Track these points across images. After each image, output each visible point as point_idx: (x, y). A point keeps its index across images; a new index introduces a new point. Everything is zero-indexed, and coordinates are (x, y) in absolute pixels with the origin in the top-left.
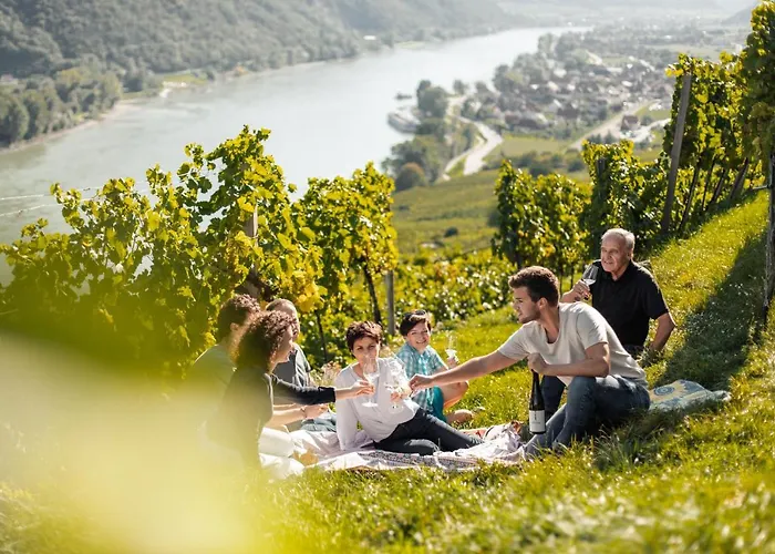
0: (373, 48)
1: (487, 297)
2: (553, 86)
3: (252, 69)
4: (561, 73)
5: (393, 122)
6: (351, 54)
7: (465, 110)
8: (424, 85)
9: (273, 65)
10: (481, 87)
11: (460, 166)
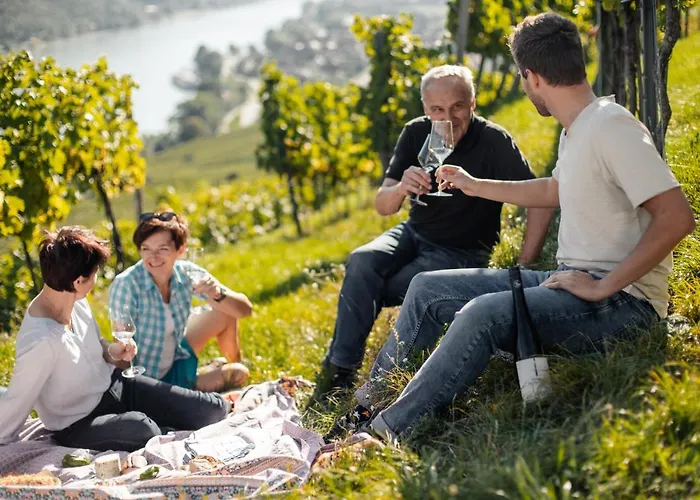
0: (155, 18)
1: (258, 220)
2: (315, 45)
3: (45, 39)
4: (322, 33)
5: (177, 82)
6: (134, 23)
7: (239, 69)
8: (202, 49)
9: (65, 35)
10: (252, 49)
11: (237, 119)
